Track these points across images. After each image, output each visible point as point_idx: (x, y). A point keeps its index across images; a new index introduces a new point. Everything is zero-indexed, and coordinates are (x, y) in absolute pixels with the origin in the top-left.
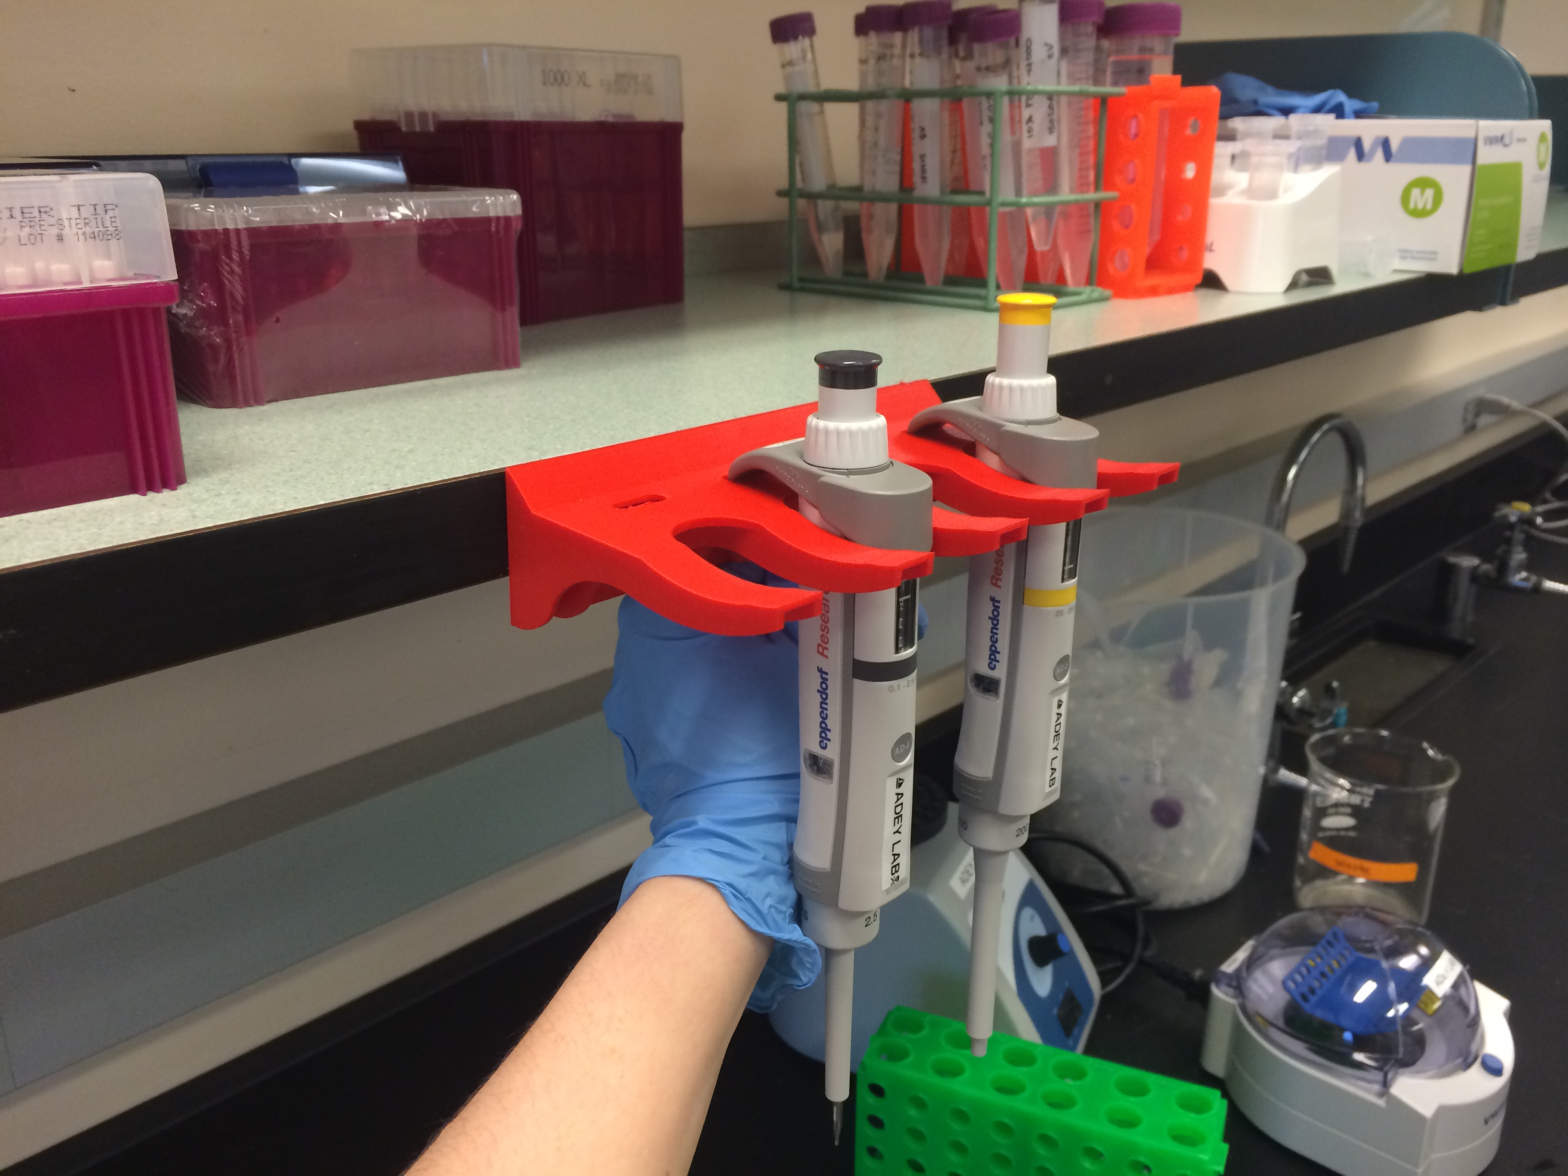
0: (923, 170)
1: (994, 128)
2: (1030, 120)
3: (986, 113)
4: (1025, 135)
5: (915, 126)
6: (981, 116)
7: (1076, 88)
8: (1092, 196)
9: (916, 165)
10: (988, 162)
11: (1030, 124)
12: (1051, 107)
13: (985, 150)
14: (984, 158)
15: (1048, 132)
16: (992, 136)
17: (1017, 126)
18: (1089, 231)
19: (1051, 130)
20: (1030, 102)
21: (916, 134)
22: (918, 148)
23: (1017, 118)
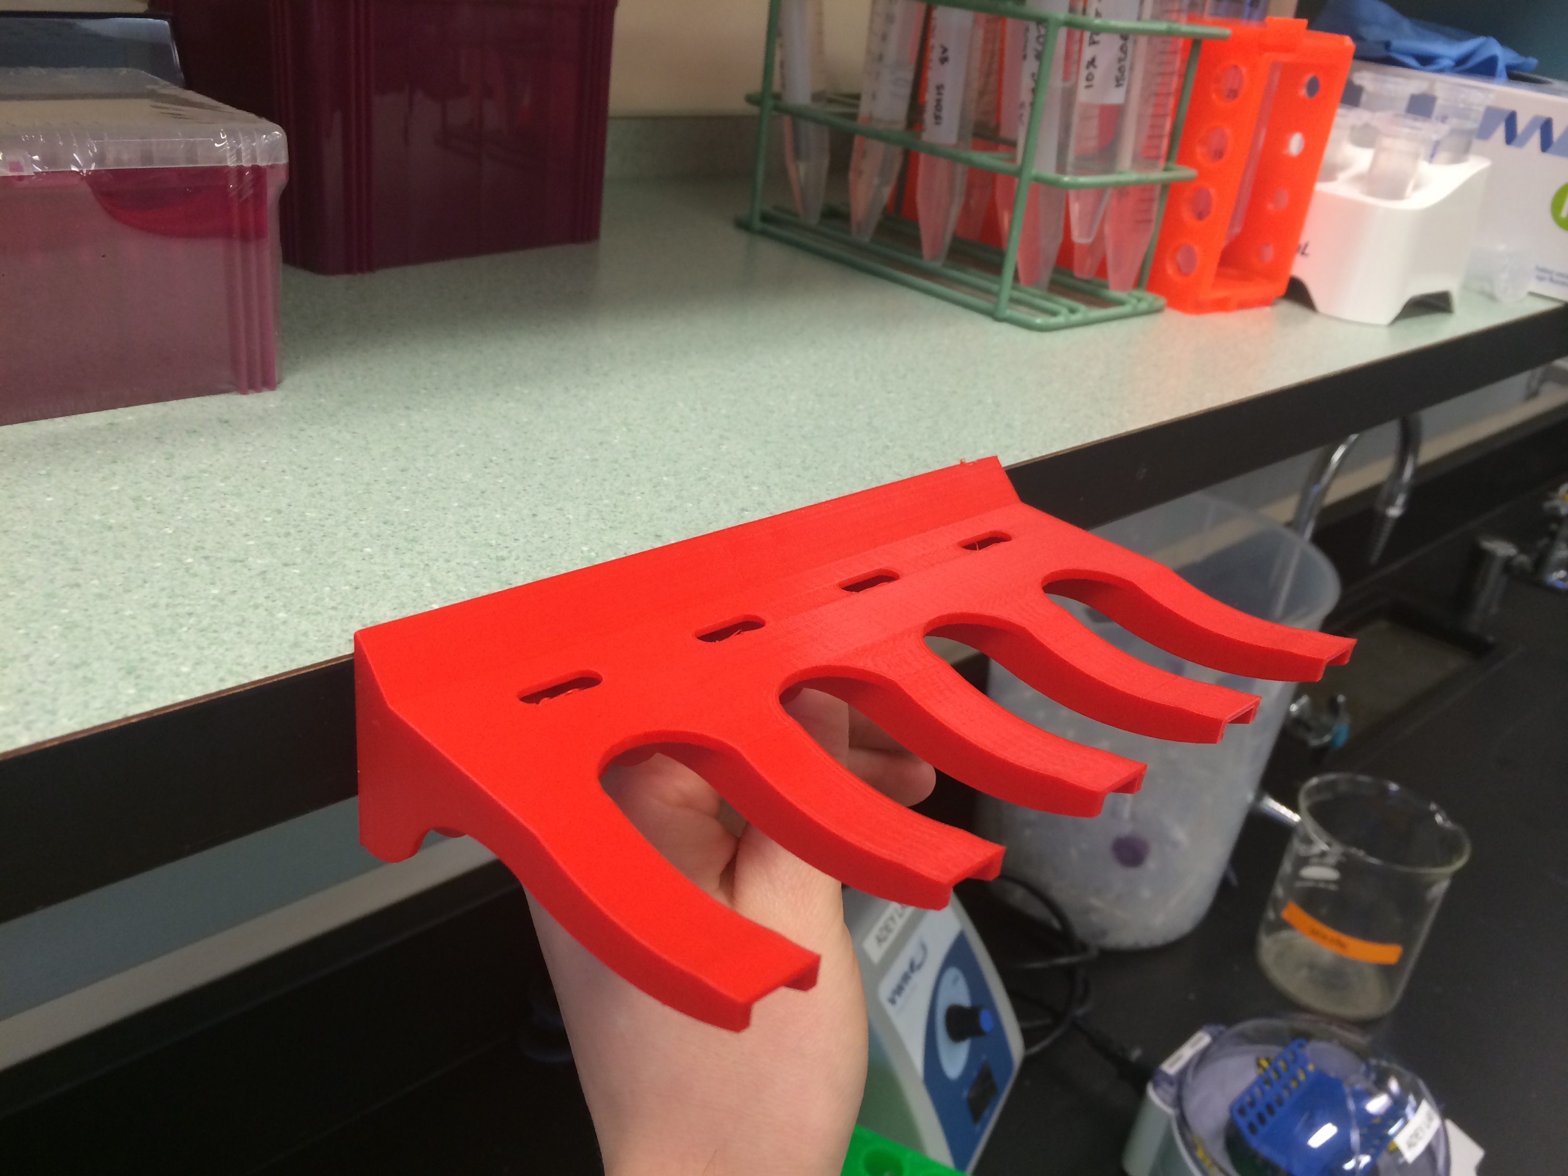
0: (938, 106)
1: (1040, 66)
2: (1092, 63)
3: (1033, 45)
4: (1082, 83)
5: (935, 42)
6: (1025, 47)
7: (1162, 26)
8: (1157, 175)
9: (930, 97)
10: (1026, 112)
11: (1092, 69)
12: (1123, 49)
13: (1025, 96)
14: (1022, 105)
15: (1114, 83)
16: (1037, 78)
17: (1074, 68)
18: (1149, 221)
19: (1118, 83)
20: (1096, 38)
21: (935, 55)
22: (935, 74)
23: (1075, 57)
